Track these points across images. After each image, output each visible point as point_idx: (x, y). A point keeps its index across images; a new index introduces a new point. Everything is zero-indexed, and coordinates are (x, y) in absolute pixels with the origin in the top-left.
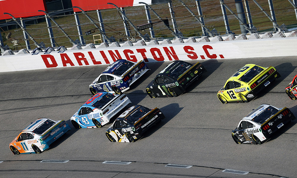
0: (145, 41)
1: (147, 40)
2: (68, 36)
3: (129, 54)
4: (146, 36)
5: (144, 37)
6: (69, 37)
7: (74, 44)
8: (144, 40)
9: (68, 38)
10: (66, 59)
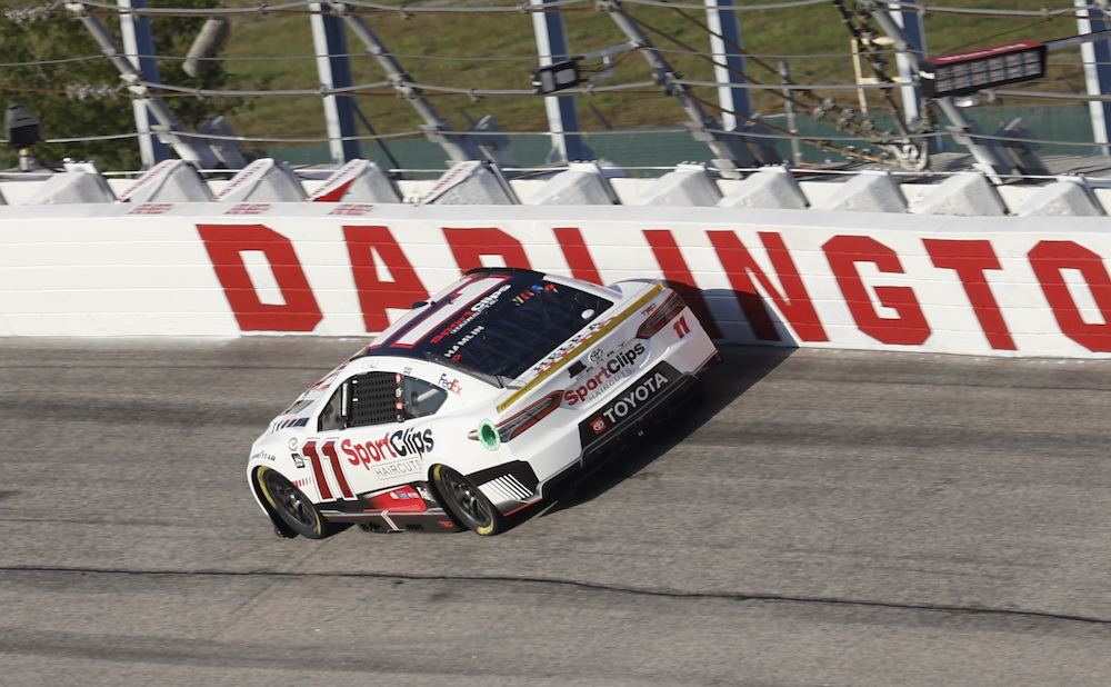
0: (996, 180)
1: (1016, 175)
2: (417, 92)
3: (869, 274)
4: (1012, 144)
5: (990, 147)
6: (424, 102)
7: (452, 150)
8: (991, 173)
9: (416, 104)
10: (384, 274)
